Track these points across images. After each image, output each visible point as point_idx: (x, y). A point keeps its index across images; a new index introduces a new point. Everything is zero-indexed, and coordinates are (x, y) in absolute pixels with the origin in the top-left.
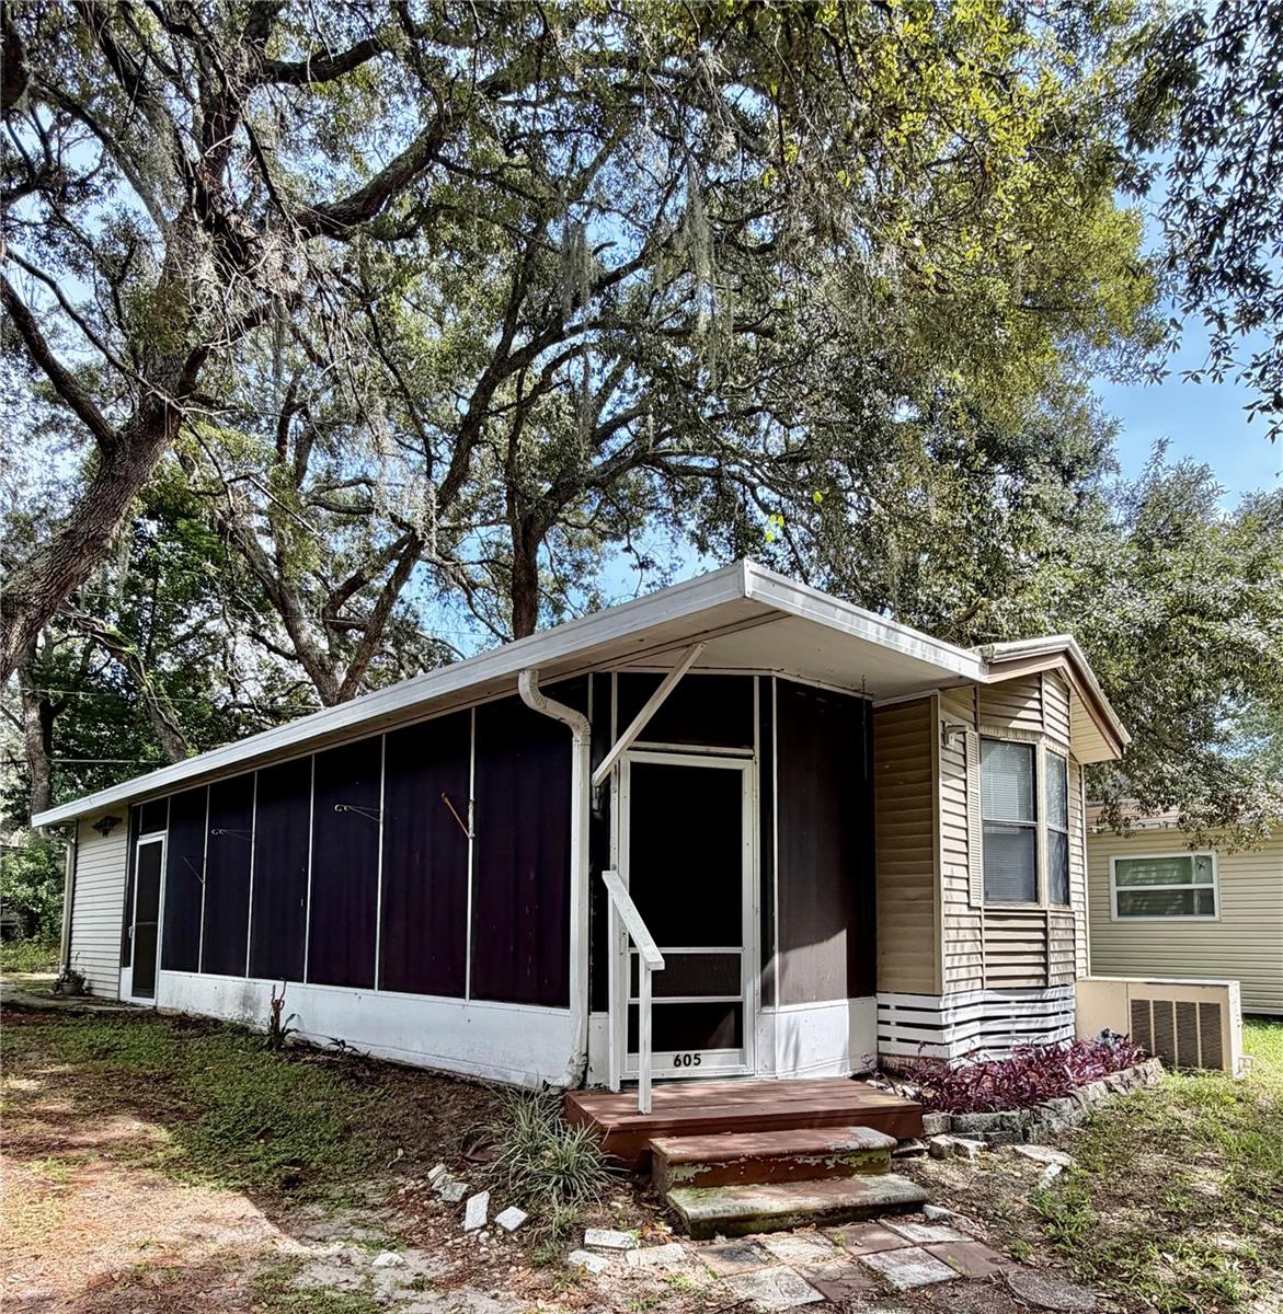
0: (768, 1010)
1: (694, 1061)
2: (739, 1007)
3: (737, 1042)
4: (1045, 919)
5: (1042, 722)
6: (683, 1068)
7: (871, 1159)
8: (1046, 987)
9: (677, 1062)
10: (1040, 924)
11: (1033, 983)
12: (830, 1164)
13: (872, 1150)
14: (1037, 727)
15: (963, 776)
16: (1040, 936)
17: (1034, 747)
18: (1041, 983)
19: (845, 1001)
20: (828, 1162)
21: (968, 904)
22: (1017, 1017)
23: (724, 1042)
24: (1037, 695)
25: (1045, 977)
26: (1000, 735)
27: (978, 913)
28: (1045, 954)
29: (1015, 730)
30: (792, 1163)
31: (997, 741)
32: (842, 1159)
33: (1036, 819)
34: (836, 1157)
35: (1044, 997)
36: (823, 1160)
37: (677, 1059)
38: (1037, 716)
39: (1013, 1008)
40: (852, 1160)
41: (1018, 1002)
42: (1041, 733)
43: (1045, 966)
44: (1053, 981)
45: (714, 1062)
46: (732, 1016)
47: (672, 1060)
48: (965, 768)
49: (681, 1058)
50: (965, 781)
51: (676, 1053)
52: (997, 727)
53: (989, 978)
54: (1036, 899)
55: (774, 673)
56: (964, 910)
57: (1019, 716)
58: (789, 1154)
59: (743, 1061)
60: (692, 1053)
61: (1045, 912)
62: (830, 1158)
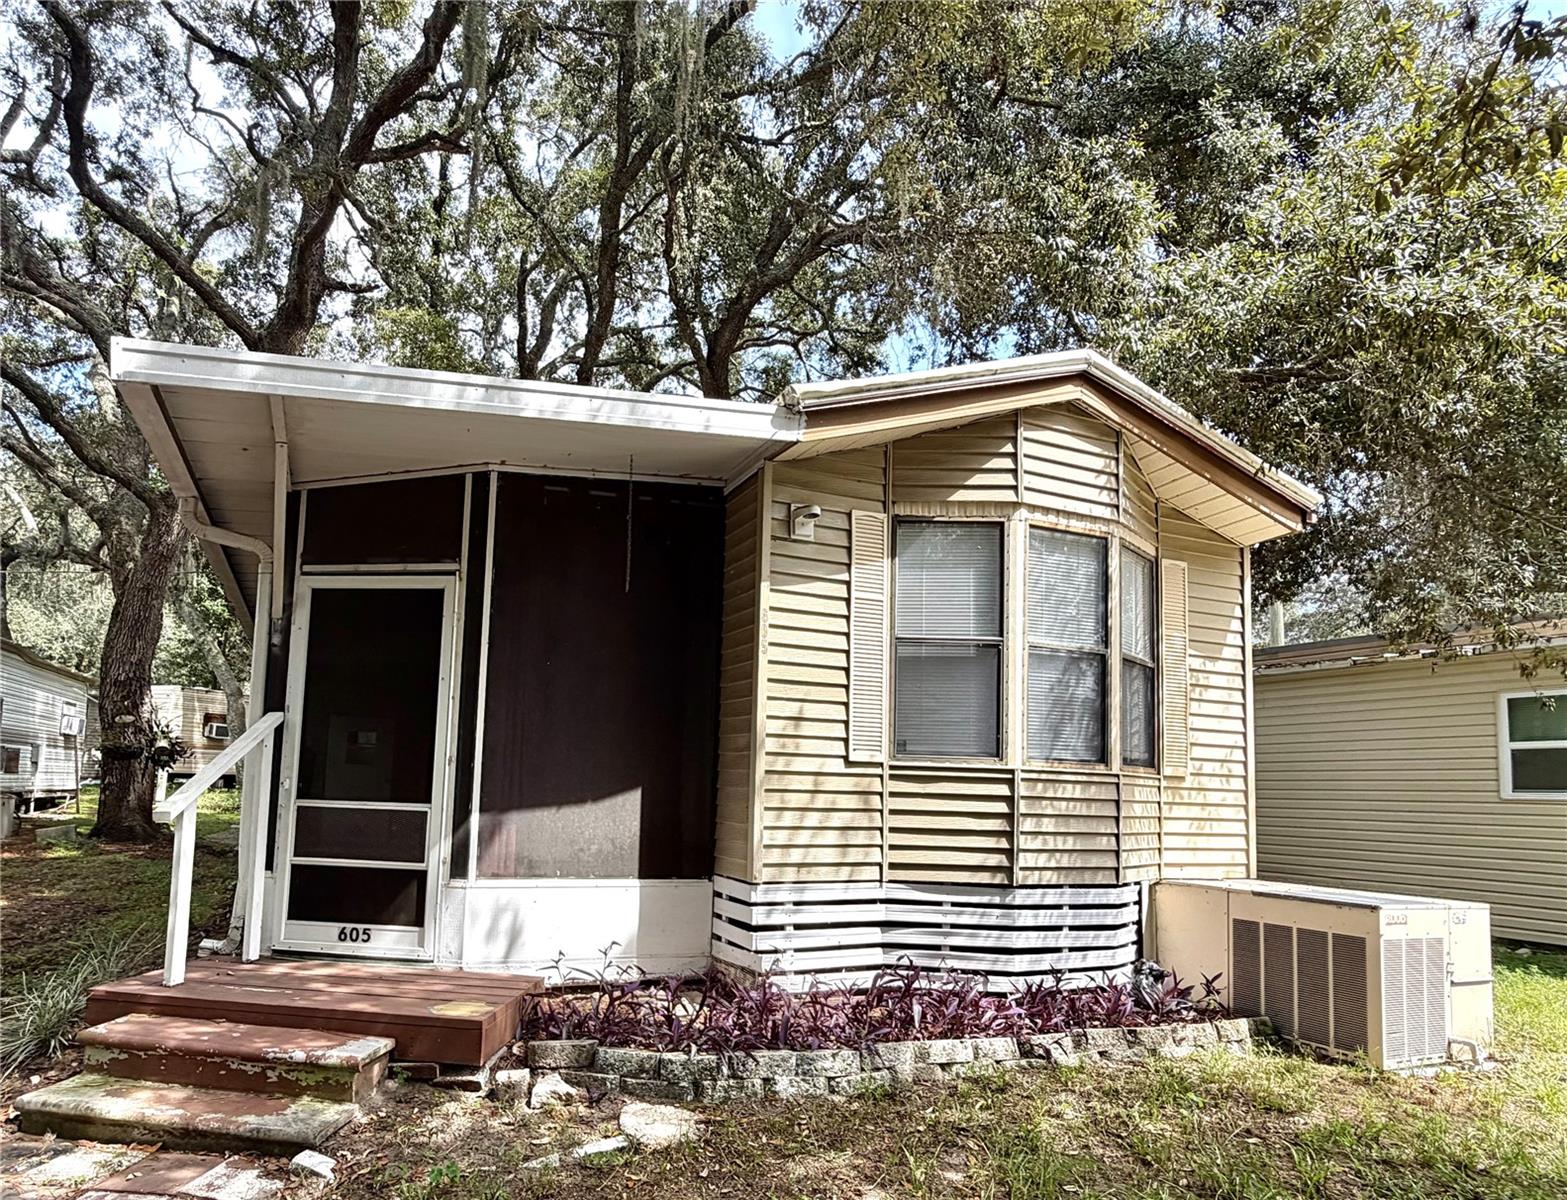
0: (458, 883)
1: (361, 937)
2: (422, 875)
3: (418, 921)
4: (1011, 783)
5: (1015, 488)
6: (349, 943)
7: (327, 1079)
8: (1010, 886)
9: (342, 936)
10: (1004, 790)
11: (984, 878)
12: (273, 1076)
13: (325, 1068)
14: (1008, 496)
15: (845, 577)
16: (1002, 808)
17: (1002, 524)
18: (999, 879)
19: (637, 882)
20: (269, 1073)
21: (846, 758)
22: (953, 926)
23: (403, 916)
24: (1009, 448)
25: (1009, 871)
26: (935, 512)
27: (878, 771)
28: (1009, 835)
29: (963, 504)
30: (224, 1066)
31: (930, 522)
32: (287, 1072)
33: (1001, 635)
34: (281, 1069)
35: (1008, 900)
36: (264, 1069)
37: (342, 932)
38: (1008, 479)
39: (945, 913)
40: (302, 1076)
41: (954, 904)
42: (1016, 505)
43: (1009, 853)
44: (1019, 877)
45: (388, 940)
46: (414, 889)
47: (336, 932)
48: (849, 566)
49: (348, 932)
50: (848, 584)
51: (343, 925)
52: (928, 503)
53: (893, 866)
54: (998, 752)
55: (491, 467)
56: (838, 766)
57: (969, 482)
58: (220, 1055)
59: (421, 944)
60: (361, 927)
61: (1012, 772)
62: (273, 1069)
